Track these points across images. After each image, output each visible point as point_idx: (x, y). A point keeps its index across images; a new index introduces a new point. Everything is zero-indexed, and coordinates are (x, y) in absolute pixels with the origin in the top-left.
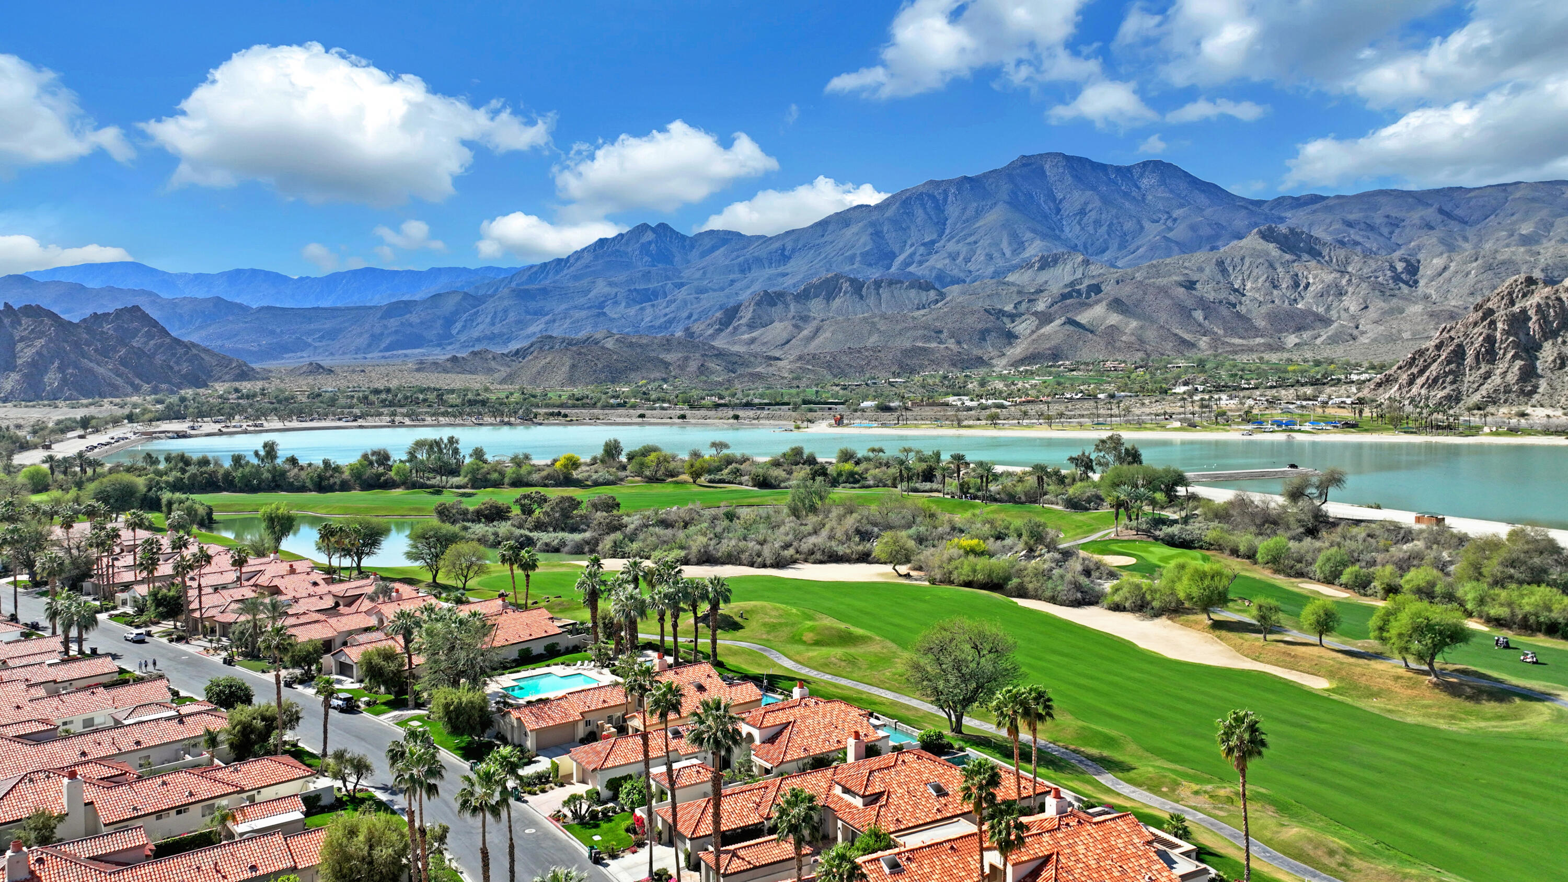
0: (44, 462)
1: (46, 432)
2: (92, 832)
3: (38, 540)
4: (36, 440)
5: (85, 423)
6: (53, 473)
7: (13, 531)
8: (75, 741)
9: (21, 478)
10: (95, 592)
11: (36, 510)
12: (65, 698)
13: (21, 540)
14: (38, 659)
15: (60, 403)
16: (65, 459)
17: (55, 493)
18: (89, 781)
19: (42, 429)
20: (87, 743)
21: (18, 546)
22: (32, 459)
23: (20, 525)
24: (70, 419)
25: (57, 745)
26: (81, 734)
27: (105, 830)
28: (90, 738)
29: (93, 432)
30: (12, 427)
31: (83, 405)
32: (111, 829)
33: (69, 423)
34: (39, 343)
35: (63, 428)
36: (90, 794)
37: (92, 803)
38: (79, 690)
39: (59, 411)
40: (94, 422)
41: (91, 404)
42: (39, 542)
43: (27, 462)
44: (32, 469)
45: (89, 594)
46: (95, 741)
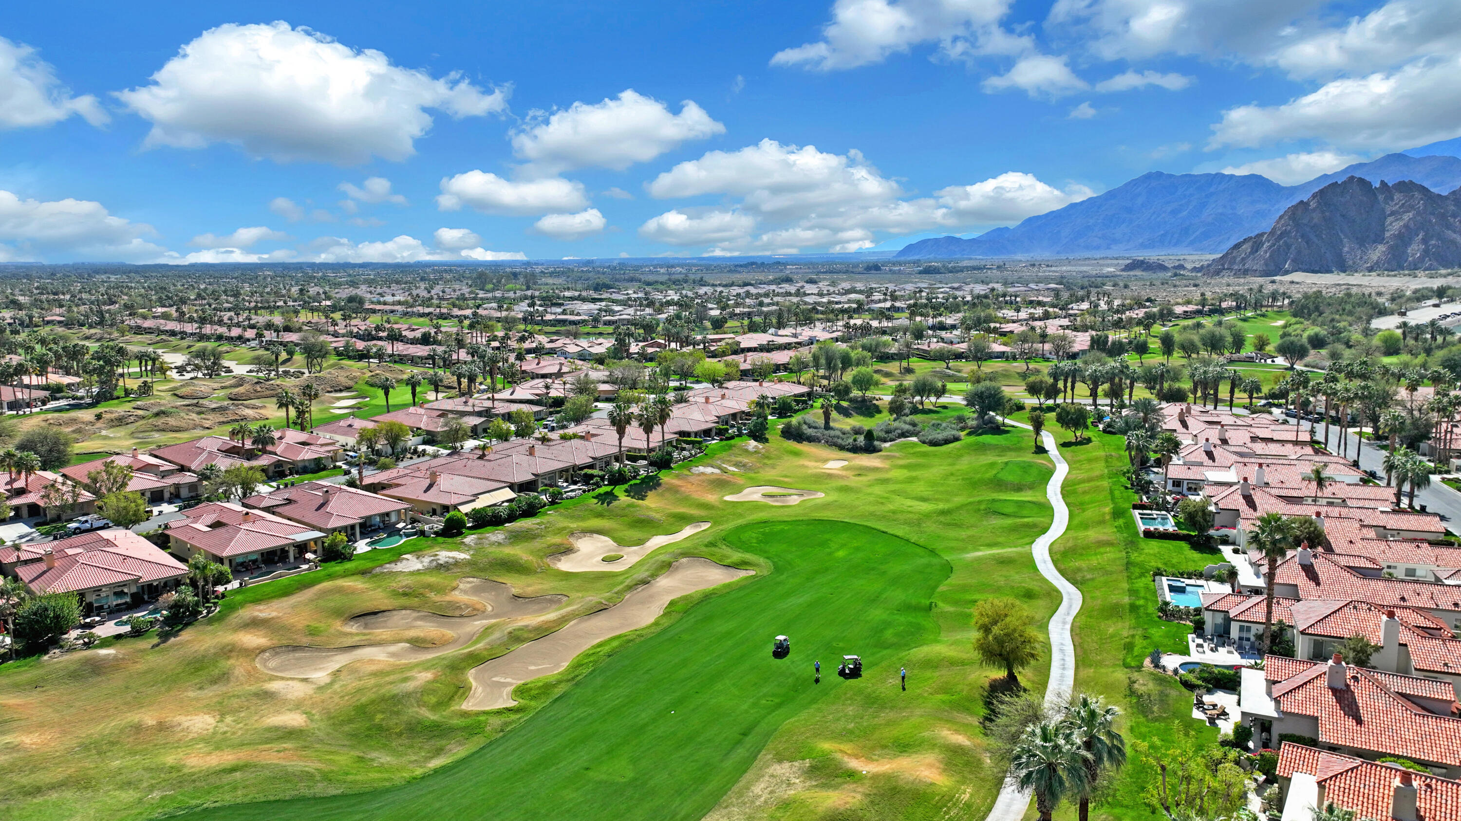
0: (1398, 328)
1: (1404, 299)
2: (1403, 670)
3: (1384, 398)
4: (1394, 307)
5: (1441, 293)
6: (1404, 338)
7: (1363, 388)
8: (1398, 585)
9: (1376, 341)
10: (1431, 453)
11: (1386, 370)
12: (1392, 544)
13: (1370, 397)
14: (1372, 504)
15: (1420, 273)
16: (1418, 326)
17: (1405, 357)
18: (1405, 624)
19: (1400, 297)
20: (1408, 590)
21: (1367, 401)
22: (1388, 324)
23: (1370, 383)
24: (1427, 288)
25: (1381, 584)
26: (1403, 581)
27: (1415, 674)
28: (1410, 586)
29: (1448, 302)
30: (1373, 294)
31: (1442, 276)
32: (1421, 675)
33: (1425, 292)
34: (1407, 217)
35: (1420, 297)
36: (1405, 636)
37: (1406, 645)
38: (1405, 540)
39: (1418, 280)
40: (1450, 292)
41: (1449, 274)
42: (1385, 400)
43: (1383, 327)
44: (1386, 333)
45: (1424, 455)
46: (1415, 591)
